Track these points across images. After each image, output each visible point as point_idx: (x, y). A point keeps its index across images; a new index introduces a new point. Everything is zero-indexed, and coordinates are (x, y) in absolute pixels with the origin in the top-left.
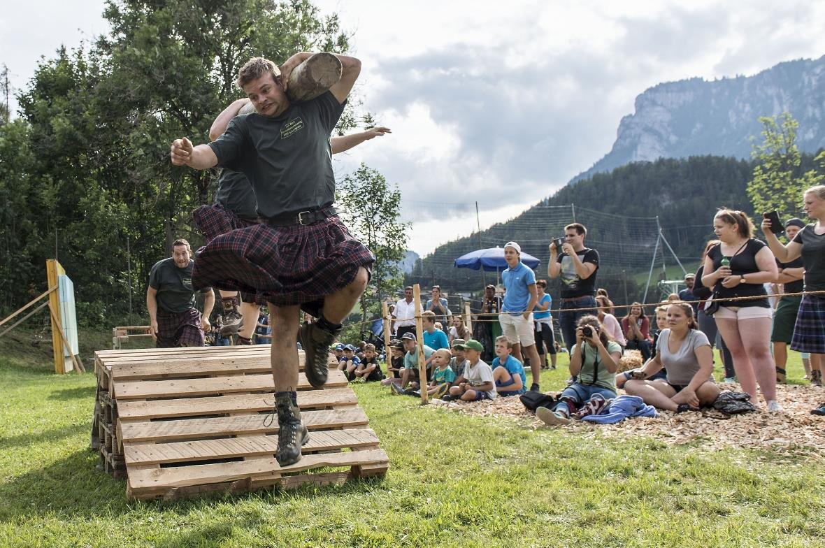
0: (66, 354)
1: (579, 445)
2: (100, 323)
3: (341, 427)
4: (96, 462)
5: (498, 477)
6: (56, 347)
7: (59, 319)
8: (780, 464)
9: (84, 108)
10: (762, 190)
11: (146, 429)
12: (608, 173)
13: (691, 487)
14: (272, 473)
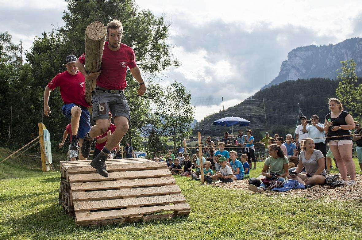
0: (47, 163)
1: (271, 201)
2: (61, 150)
3: (169, 194)
4: (61, 210)
5: (238, 215)
6: (43, 160)
7: (44, 148)
8: (357, 207)
9: (54, 58)
10: (342, 91)
11: (83, 195)
12: (277, 85)
13: (322, 218)
14: (139, 214)
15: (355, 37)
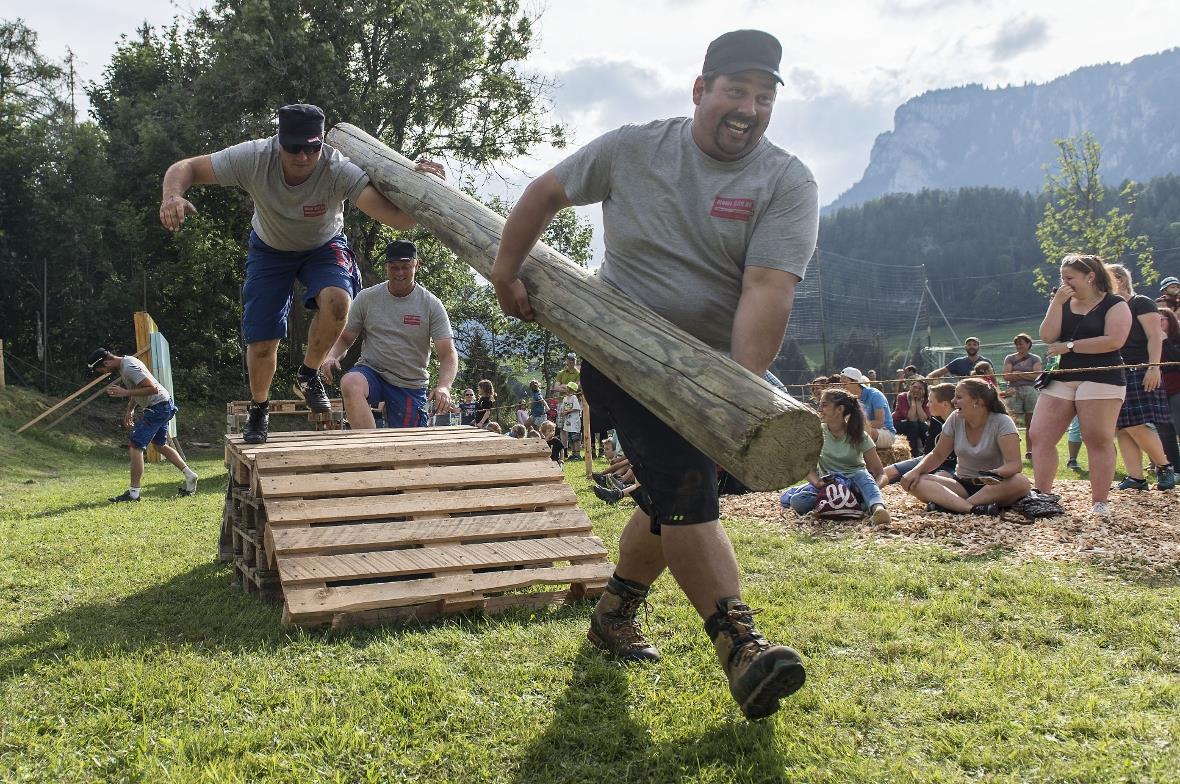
1: (849, 556)
2: (203, 396)
3: (557, 534)
4: (229, 578)
8: (1107, 581)
9: (180, 110)
10: (1055, 233)
11: (306, 537)
13: (1005, 610)
14: (472, 594)
15: (1108, 62)
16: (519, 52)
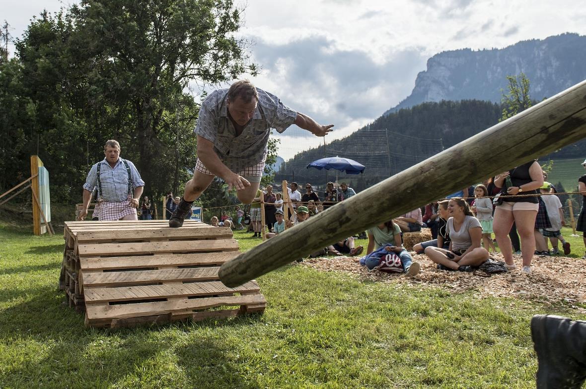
0: (42, 221)
1: (392, 293)
2: (66, 200)
4: (63, 299)
5: (339, 315)
6: (35, 216)
7: (38, 197)
8: (525, 308)
11: (100, 277)
12: (409, 109)
13: (467, 324)
14: (187, 310)
15: (534, 39)
16: (234, 28)
